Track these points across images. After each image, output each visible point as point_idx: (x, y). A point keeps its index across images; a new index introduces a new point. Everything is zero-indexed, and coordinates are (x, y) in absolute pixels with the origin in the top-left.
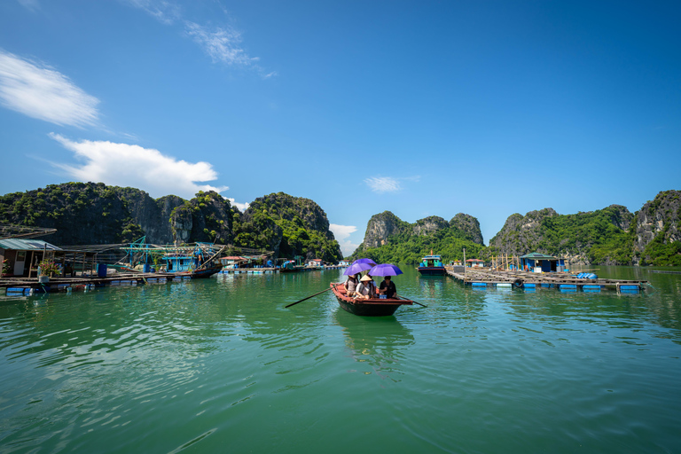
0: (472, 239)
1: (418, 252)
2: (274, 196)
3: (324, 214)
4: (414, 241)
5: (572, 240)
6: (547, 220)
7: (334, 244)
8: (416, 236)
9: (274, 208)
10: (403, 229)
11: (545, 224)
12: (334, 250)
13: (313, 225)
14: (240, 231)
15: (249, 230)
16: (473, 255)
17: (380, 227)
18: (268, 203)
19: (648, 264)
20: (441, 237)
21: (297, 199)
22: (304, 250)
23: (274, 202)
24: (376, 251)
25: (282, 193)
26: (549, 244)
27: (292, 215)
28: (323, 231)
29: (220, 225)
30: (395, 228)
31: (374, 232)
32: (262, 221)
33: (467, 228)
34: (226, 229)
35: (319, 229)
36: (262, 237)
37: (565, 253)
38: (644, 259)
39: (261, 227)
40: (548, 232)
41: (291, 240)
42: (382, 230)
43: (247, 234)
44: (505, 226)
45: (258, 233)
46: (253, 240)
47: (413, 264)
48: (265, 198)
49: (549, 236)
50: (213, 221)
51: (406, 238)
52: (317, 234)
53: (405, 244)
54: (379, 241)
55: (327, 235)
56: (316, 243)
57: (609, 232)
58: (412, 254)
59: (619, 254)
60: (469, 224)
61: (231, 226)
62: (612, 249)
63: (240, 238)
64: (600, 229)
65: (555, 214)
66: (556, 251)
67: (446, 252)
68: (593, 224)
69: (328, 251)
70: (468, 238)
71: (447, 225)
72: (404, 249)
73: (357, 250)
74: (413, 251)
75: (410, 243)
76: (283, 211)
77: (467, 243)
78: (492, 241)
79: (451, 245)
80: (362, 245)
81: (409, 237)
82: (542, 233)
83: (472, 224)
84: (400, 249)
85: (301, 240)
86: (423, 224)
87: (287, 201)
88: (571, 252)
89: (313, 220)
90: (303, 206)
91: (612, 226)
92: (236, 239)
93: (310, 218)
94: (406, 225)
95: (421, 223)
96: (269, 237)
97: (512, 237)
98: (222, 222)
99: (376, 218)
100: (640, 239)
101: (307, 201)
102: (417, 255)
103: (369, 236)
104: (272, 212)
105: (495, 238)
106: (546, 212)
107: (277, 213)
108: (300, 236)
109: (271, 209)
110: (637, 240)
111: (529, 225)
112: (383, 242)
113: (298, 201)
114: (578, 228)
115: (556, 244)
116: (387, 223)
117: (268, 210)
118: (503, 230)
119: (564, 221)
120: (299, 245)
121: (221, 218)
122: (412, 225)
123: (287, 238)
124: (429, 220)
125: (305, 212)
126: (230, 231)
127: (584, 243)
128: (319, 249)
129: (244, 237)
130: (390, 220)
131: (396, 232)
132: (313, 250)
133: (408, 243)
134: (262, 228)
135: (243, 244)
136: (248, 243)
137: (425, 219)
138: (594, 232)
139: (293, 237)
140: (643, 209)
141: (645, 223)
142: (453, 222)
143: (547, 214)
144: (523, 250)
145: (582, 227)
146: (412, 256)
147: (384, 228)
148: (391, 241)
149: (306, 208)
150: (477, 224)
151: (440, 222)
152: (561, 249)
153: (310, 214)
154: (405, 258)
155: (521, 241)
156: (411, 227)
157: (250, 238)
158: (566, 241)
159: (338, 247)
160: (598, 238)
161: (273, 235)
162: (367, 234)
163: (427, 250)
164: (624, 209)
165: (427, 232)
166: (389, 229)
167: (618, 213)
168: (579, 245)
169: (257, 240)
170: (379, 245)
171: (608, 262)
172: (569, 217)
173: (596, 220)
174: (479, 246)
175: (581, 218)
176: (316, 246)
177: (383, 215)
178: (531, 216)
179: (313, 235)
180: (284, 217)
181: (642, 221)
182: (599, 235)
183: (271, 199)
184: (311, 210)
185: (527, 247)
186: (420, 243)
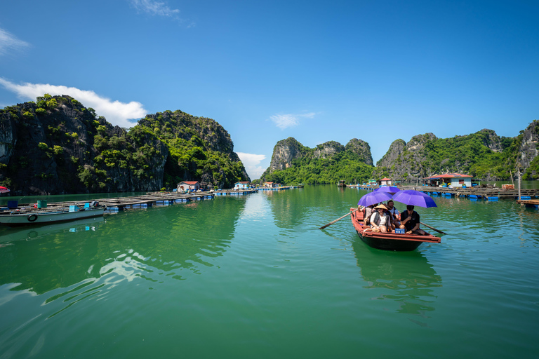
0: (364, 161)
1: (318, 173)
2: (169, 114)
3: (227, 135)
4: (315, 163)
5: (452, 159)
6: (429, 143)
7: (238, 165)
8: (317, 159)
9: (168, 126)
10: (305, 153)
11: (428, 146)
12: (238, 172)
13: (215, 145)
14: (105, 147)
15: (120, 146)
16: (366, 174)
17: (285, 151)
18: (161, 121)
19: (535, 179)
20: (338, 160)
21: (197, 118)
22: (199, 171)
23: (168, 119)
24: (281, 173)
25: (180, 112)
26: (432, 163)
27: (190, 134)
28: (226, 152)
29: (72, 139)
30: (298, 152)
31: (280, 156)
32: (139, 136)
33: (360, 150)
34: (81, 145)
35: (222, 150)
36: (138, 155)
37: (445, 171)
38: (529, 174)
39: (137, 143)
40: (431, 153)
41: (182, 160)
42: (286, 155)
43: (115, 151)
44: (390, 150)
45: (132, 150)
46: (124, 158)
47: (314, 184)
48: (158, 114)
49: (432, 157)
50: (61, 134)
51: (307, 161)
52: (220, 155)
53: (307, 166)
54: (284, 164)
55: (230, 157)
56: (213, 163)
57: (482, 152)
58: (313, 175)
59: (499, 170)
60: (362, 148)
61: (90, 140)
62: (492, 166)
63: (104, 157)
64: (475, 150)
65: (435, 138)
66: (438, 170)
67: (343, 173)
68: (469, 146)
69: (230, 173)
70: (361, 160)
71: (343, 149)
72: (306, 171)
73: (265, 173)
74: (314, 172)
75: (312, 166)
76: (180, 129)
77: (360, 165)
78: (379, 163)
79: (347, 166)
80: (269, 169)
81: (310, 160)
82: (426, 155)
83: (364, 148)
84: (302, 171)
85: (195, 160)
86: (323, 148)
87: (186, 120)
88: (451, 171)
89: (214, 141)
90: (204, 126)
91: (484, 147)
92: (99, 158)
93: (211, 139)
94: (307, 150)
95: (320, 148)
96: (147, 155)
97: (407, 157)
98: (74, 134)
99: (280, 144)
100: (523, 156)
101: (208, 121)
102: (318, 175)
103: (276, 161)
104: (165, 130)
105: (381, 160)
106: (428, 136)
107: (171, 132)
108: (194, 156)
109: (164, 127)
110: (520, 157)
111: (415, 147)
112: (287, 165)
113: (198, 121)
114: (457, 149)
115: (437, 164)
116: (290, 148)
117: (160, 128)
118: (388, 153)
119: (443, 143)
120: (192, 166)
121: (75, 130)
122: (313, 150)
123: (177, 158)
124: (328, 144)
125: (206, 131)
126: (89, 148)
127: (462, 161)
128: (217, 170)
129: (111, 156)
130: (294, 146)
131: (299, 156)
132: (210, 171)
133: (310, 165)
134: (139, 145)
135: (108, 165)
136: (117, 163)
137: (325, 144)
138: (470, 152)
139: (185, 156)
140: (529, 128)
141: (530, 142)
142: (349, 146)
143: (428, 138)
144: (417, 168)
145: (460, 148)
146: (314, 177)
147: (288, 153)
148: (295, 164)
149: (207, 128)
150: (369, 147)
151: (337, 147)
152: (442, 168)
153: (211, 134)
154: (307, 178)
155: (415, 160)
156: (312, 151)
157: (120, 157)
158: (447, 160)
159: (243, 169)
160: (473, 157)
161: (154, 153)
162: (273, 158)
163: (326, 171)
164: (493, 133)
165: (326, 155)
166: (293, 154)
167: (487, 136)
168: (458, 164)
169: (131, 159)
170: (284, 168)
171: (488, 178)
172: (447, 140)
173: (471, 142)
174: (370, 166)
175: (458, 141)
176: (213, 167)
177: (288, 140)
178: (416, 139)
179: (212, 155)
180: (180, 136)
181: (527, 139)
182: (474, 155)
183: (165, 116)
184: (212, 129)
185: (420, 165)
186: (320, 165)
